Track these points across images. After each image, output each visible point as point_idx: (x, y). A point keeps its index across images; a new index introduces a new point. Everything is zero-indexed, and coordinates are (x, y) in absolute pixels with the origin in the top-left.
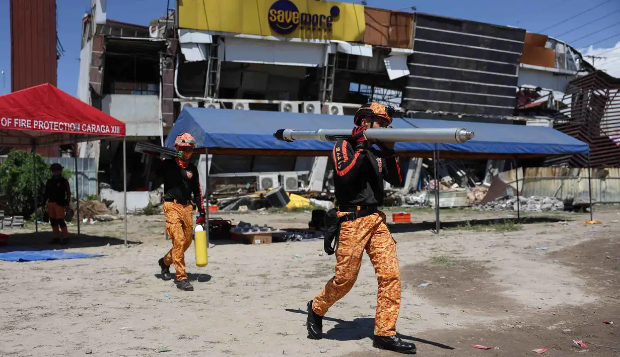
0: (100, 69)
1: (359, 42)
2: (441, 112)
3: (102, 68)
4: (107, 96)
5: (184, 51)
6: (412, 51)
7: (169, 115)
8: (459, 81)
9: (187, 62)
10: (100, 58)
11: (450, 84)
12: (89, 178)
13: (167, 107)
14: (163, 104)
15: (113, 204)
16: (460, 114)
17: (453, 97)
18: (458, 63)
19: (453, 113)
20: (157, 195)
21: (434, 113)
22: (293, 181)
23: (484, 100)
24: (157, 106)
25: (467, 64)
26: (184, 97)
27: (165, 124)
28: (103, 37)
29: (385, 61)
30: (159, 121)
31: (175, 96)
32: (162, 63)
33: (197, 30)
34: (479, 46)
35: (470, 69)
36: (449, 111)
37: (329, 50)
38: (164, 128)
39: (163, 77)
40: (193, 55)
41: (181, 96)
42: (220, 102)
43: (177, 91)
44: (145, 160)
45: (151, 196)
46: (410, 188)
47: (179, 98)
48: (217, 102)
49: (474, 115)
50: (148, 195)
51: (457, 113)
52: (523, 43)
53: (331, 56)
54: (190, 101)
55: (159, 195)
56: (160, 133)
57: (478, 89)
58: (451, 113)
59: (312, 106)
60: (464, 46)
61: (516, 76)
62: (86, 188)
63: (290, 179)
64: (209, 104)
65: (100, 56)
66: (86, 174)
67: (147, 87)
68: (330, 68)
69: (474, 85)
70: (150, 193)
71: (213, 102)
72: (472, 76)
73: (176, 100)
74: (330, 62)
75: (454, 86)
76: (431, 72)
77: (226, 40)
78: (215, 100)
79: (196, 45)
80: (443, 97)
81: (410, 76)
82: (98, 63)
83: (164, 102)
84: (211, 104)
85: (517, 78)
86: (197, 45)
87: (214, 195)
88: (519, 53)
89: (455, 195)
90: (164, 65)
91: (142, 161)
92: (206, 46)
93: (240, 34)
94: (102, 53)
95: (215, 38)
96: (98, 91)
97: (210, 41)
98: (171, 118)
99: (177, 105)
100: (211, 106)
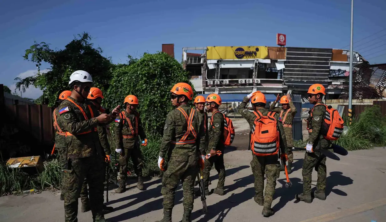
1: (266, 58)
2: (298, 80)
5: (208, 65)
6: (286, 60)
9: (210, 69)
13: (204, 83)
17: (302, 75)
21: (295, 80)
23: (315, 75)
27: (203, 88)
28: (186, 64)
29: (276, 64)
31: (206, 79)
33: (212, 59)
34: (312, 56)
36: (301, 80)
37: (255, 62)
39: (203, 74)
40: (211, 67)
41: (208, 79)
48: (219, 80)
49: (311, 80)
51: (304, 80)
52: (332, 53)
53: (256, 64)
54: (210, 81)
56: (202, 90)
57: (312, 71)
59: (249, 80)
61: (329, 66)
67: (199, 77)
68: (256, 68)
72: (310, 67)
73: (206, 81)
74: (256, 66)
75: (302, 71)
76: (293, 67)
77: (221, 61)
80: (298, 75)
81: (285, 69)
83: (203, 81)
86: (212, 64)
88: (330, 58)
90: (203, 70)
92: (215, 64)
93: (225, 59)
95: (218, 61)
97: (216, 62)
98: (205, 86)
99: (207, 82)
100: (217, 82)
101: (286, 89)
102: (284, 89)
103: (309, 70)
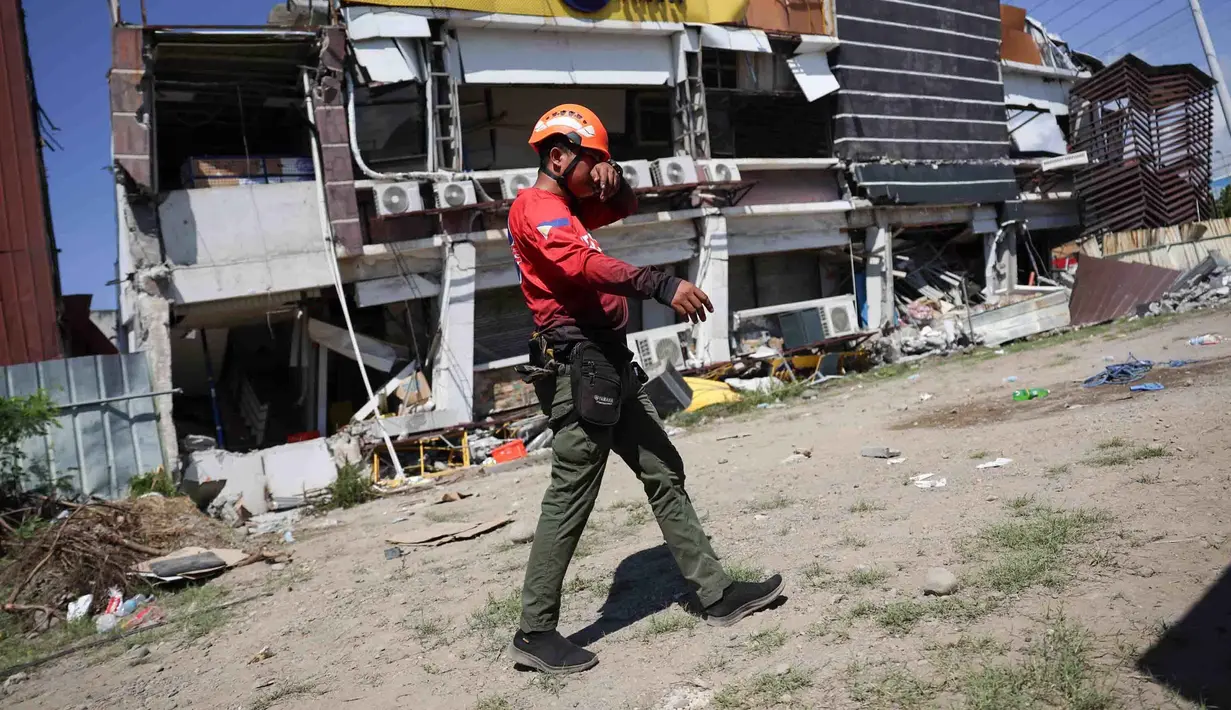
0: (140, 119)
1: (738, 24)
2: (905, 161)
3: (146, 116)
4: (174, 196)
5: (364, 56)
6: (836, 41)
7: (349, 225)
8: (921, 97)
9: (375, 85)
10: (138, 88)
11: (909, 104)
12: (132, 416)
13: (340, 205)
14: (329, 198)
15: (226, 494)
16: (934, 163)
17: (917, 130)
18: (913, 61)
19: (924, 161)
20: (349, 441)
21: (895, 163)
22: (669, 348)
23: (963, 132)
24: (314, 207)
25: (928, 63)
26: (380, 175)
27: (341, 250)
28: (141, 34)
29: (791, 65)
30: (326, 243)
31: (358, 174)
32: (311, 95)
33: (389, 7)
34: (939, 28)
35: (933, 73)
36: (917, 158)
37: (686, 44)
38: (340, 261)
39: (320, 129)
40: (388, 67)
41: (373, 173)
42: (470, 179)
43: (359, 160)
44: (300, 361)
45: (332, 447)
46: (883, 326)
47: (367, 177)
48: (464, 179)
49: (955, 162)
50: (325, 446)
51: (929, 161)
52: (999, 20)
53: (690, 57)
54: (396, 181)
55: (354, 441)
56: (331, 276)
57: (951, 110)
58: (920, 161)
59: (676, 167)
60: (917, 27)
61: (1000, 83)
62: (125, 454)
63: (663, 344)
64: (447, 184)
65: (137, 81)
66: (121, 406)
67: (280, 166)
68: (692, 84)
69: (946, 103)
70: (328, 440)
71: (453, 180)
72: (940, 87)
73: (360, 184)
74: (691, 70)
75: (916, 108)
76: (875, 82)
77: (460, 35)
78: (459, 175)
79: (392, 43)
80: (902, 130)
81: (840, 92)
82: (132, 102)
83: (330, 195)
84: (451, 183)
85: (1001, 87)
86: (394, 41)
87: (492, 415)
88: (997, 41)
89: (1034, 307)
90: (317, 97)
91: (293, 363)
92: (414, 44)
93: (491, 13)
94: (142, 72)
95: (435, 25)
96: (143, 177)
97: (425, 32)
98: (356, 234)
99: (366, 199)
100: (452, 188)
101: (865, 221)
102: (855, 220)
103: (938, 102)
